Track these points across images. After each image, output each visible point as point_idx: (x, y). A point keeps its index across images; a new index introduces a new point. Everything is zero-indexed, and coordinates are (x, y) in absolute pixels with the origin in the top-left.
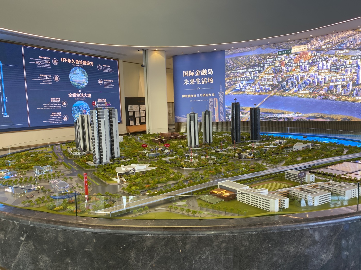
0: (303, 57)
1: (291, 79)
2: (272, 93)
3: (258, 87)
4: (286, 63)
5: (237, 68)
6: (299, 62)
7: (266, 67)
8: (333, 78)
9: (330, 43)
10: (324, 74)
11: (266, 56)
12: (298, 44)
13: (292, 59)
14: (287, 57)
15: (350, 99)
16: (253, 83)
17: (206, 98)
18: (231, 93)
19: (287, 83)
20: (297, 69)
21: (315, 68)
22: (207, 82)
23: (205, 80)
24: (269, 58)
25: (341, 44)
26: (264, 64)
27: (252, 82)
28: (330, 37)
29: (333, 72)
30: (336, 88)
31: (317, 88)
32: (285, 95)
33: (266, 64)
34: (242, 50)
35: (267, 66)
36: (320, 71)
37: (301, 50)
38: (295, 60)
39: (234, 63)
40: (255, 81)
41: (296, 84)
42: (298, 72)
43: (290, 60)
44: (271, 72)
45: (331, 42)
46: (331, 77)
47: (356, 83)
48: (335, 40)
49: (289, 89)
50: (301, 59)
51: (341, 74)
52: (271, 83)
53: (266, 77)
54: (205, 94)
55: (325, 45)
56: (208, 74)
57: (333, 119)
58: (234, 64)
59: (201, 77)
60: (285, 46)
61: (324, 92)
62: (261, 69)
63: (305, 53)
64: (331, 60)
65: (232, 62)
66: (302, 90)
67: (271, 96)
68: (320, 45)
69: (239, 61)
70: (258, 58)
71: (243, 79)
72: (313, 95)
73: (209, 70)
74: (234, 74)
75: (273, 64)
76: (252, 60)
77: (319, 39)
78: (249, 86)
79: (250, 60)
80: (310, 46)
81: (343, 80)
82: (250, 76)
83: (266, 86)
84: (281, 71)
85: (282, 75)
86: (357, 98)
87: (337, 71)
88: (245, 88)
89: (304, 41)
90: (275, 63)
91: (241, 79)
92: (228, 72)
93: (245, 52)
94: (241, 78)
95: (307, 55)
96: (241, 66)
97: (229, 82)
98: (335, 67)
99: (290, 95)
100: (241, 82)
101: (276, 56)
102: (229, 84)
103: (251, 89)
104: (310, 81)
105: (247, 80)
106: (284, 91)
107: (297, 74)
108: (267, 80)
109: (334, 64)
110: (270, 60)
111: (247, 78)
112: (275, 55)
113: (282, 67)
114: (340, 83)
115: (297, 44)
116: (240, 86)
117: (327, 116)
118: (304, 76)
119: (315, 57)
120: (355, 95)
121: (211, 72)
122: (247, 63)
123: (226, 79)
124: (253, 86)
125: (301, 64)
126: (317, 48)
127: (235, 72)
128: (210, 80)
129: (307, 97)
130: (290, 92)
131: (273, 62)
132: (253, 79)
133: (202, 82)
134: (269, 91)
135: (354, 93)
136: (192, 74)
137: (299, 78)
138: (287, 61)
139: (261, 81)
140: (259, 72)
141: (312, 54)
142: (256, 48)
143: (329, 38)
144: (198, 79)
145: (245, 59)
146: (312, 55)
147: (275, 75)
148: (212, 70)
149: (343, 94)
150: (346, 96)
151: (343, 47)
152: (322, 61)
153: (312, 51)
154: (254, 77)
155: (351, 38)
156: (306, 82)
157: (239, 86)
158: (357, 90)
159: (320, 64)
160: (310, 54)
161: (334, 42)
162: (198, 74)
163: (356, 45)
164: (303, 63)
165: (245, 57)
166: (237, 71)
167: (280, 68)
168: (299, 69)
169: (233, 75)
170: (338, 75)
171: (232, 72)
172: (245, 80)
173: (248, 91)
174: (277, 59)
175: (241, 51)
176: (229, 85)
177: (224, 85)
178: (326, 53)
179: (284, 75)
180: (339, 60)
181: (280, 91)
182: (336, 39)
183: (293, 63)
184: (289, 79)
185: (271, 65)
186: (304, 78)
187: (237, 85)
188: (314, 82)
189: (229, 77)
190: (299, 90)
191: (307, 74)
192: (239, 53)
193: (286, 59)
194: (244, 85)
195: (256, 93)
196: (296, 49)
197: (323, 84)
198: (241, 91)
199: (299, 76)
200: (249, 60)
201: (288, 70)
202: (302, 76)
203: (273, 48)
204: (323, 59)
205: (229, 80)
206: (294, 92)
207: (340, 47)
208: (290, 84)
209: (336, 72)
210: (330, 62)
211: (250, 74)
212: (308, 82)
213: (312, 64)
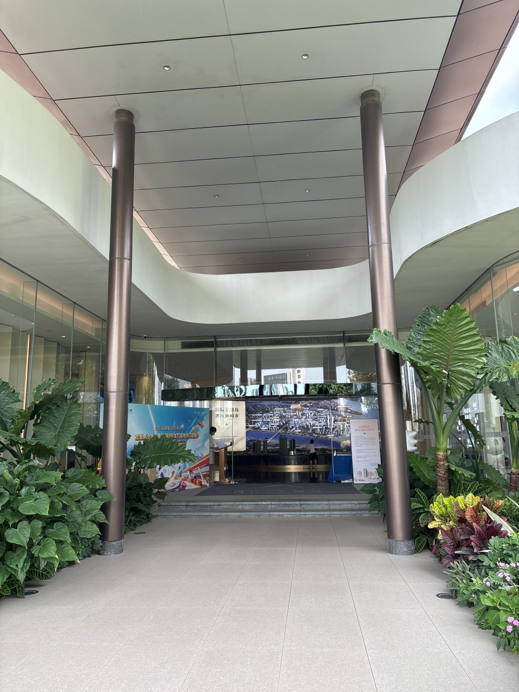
1: (291, 422)
3: (270, 427)
8: (315, 424)
10: (309, 421)
15: (324, 436)
19: (289, 425)
21: (305, 417)
26: (274, 411)
29: (314, 420)
30: (317, 430)
31: (306, 429)
35: (276, 413)
40: (268, 422)
44: (279, 417)
47: (326, 427)
51: (319, 422)
52: (279, 424)
61: (310, 432)
64: (313, 413)
71: (260, 420)
72: (304, 433)
75: (279, 412)
78: (264, 426)
85: (285, 419)
86: (328, 436)
88: (261, 427)
99: (291, 433)
105: (263, 421)
108: (276, 422)
109: (315, 415)
114: (319, 427)
124: (267, 425)
129: (301, 434)
134: (277, 429)
135: (326, 433)
137: (296, 422)
139: (272, 423)
140: (271, 416)
147: (281, 419)
154: (267, 419)
173: (264, 429)
178: (310, 409)
180: (317, 413)
181: (285, 430)
188: (304, 425)
190: (296, 430)
191: (300, 420)
195: (269, 430)
213: (303, 414)
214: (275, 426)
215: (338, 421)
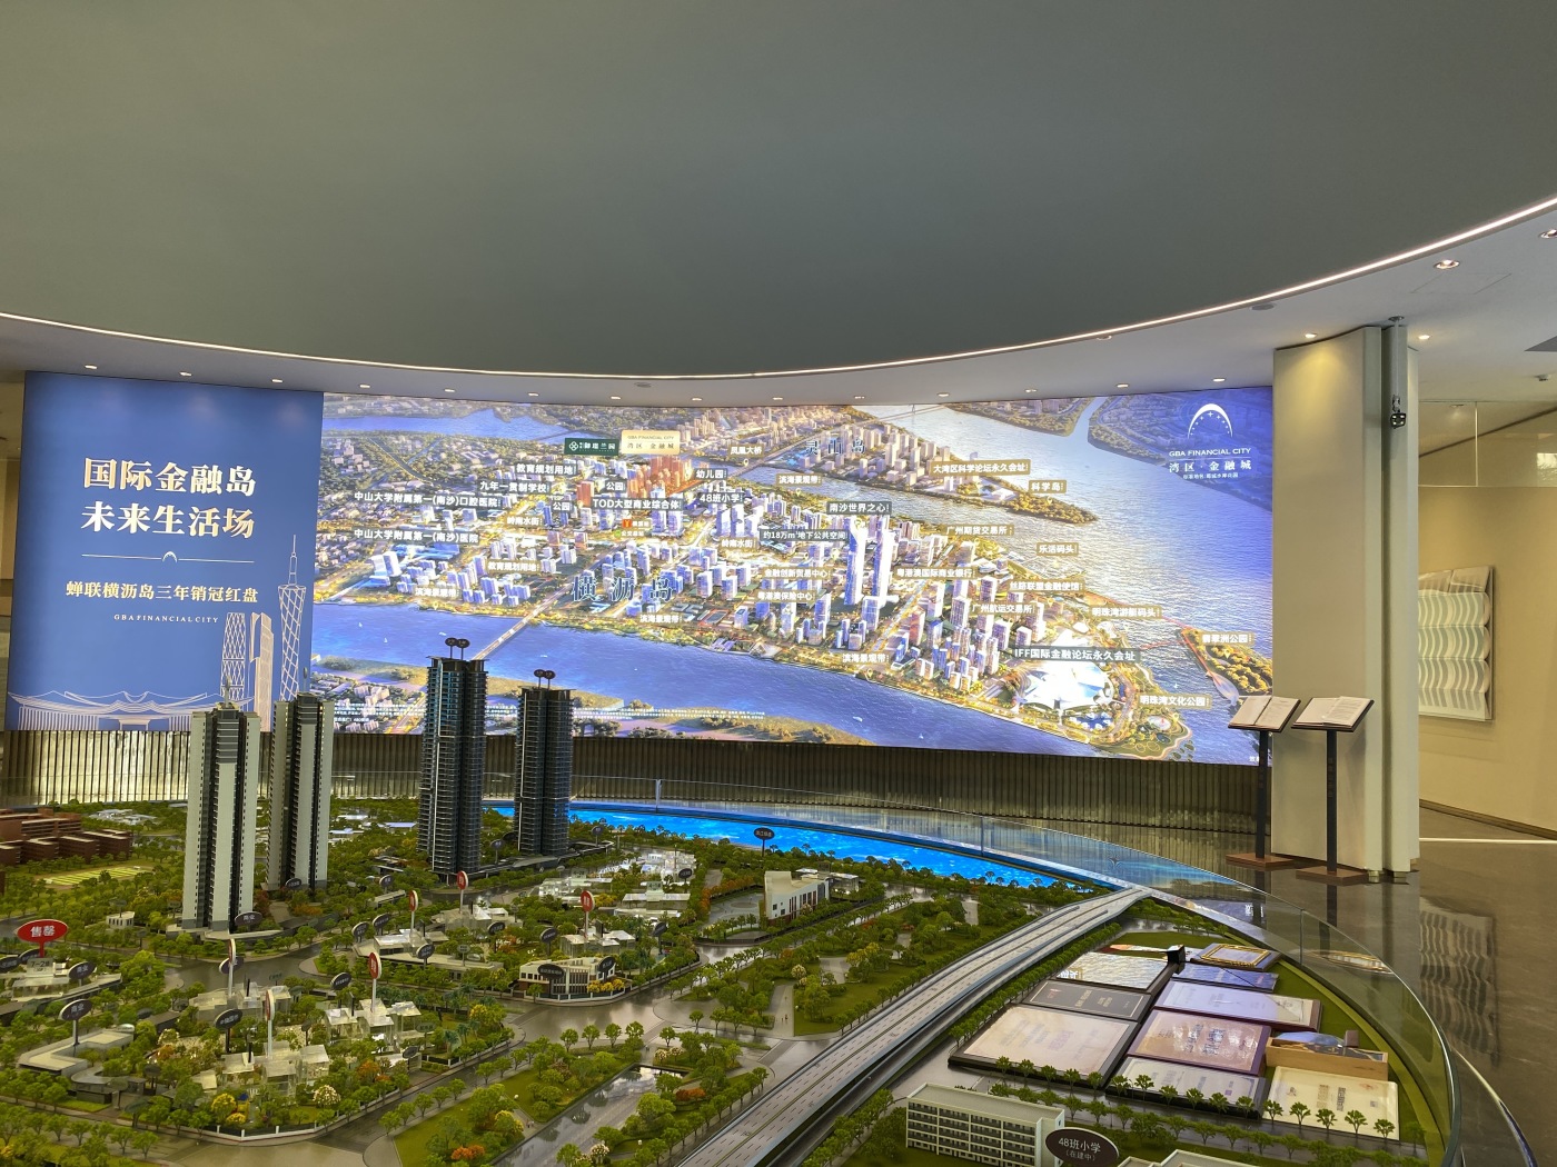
0: (665, 479)
1: (614, 560)
2: (535, 613)
3: (475, 580)
4: (596, 492)
5: (377, 483)
6: (649, 494)
7: (513, 498)
8: (768, 573)
9: (761, 442)
10: (736, 556)
11: (516, 448)
12: (647, 422)
13: (619, 479)
14: (600, 466)
15: (826, 659)
16: (451, 561)
17: (207, 607)
18: (345, 596)
19: (599, 576)
20: (641, 523)
21: (706, 528)
22: (220, 529)
23: (209, 519)
24: (525, 462)
25: (797, 450)
26: (506, 481)
27: (449, 557)
28: (761, 419)
29: (768, 551)
30: (778, 614)
31: (712, 609)
32: (587, 626)
33: (513, 486)
34: (405, 405)
35: (519, 493)
36: (725, 543)
37: (657, 451)
38: (634, 485)
39: (367, 457)
40: (462, 550)
41: (636, 582)
42: (641, 534)
43: (611, 480)
44: (535, 521)
45: (763, 439)
46: (762, 571)
47: (843, 600)
48: (776, 431)
49: (605, 600)
50: (655, 486)
51: (795, 561)
52: (533, 568)
53: (510, 538)
54: (202, 589)
55: (741, 444)
56: (229, 489)
57: (766, 732)
58: (366, 463)
59: (186, 501)
60: (597, 421)
61: (736, 626)
62: (492, 502)
63: (670, 463)
64: (762, 503)
65: (358, 450)
66: (659, 607)
67: (531, 625)
68: (724, 442)
69: (389, 450)
70: (481, 451)
71: (408, 536)
72: (697, 634)
73: (233, 471)
74: (364, 511)
75: (542, 488)
76: (450, 455)
77: (721, 418)
78: (431, 573)
79: (444, 456)
80: (688, 438)
81: (802, 583)
82: (439, 527)
83: (511, 577)
84: (576, 524)
85: (579, 539)
86: (847, 657)
87: (780, 547)
88: (414, 580)
89: (667, 414)
90: (550, 484)
91: (398, 535)
92: (334, 497)
93: (422, 415)
94: (398, 529)
95: (677, 473)
96: (399, 475)
97: (338, 542)
98: (776, 531)
99: (608, 625)
100: (394, 549)
101: (555, 457)
102: (337, 553)
103: (443, 587)
104: (689, 579)
105: (424, 542)
106: (586, 608)
107: (640, 542)
108: (513, 553)
109: (772, 520)
110: (530, 468)
111: (424, 532)
112: (554, 452)
113: (581, 504)
114: (793, 596)
115: (640, 423)
116: (389, 567)
117: (747, 720)
118: (667, 555)
119: (705, 485)
120: (839, 645)
121: (244, 482)
122: (428, 466)
123: (321, 525)
124: (453, 572)
125: (656, 505)
126: (715, 453)
127: (369, 498)
128: (234, 523)
129: (675, 640)
130: (608, 615)
131: (544, 482)
132: (453, 543)
133: (193, 527)
134: (522, 601)
135: (835, 639)
136: (141, 480)
137: (648, 561)
138: (601, 486)
139: (490, 554)
140: (483, 513)
141: (695, 471)
142: (469, 407)
143: (758, 421)
144: (170, 508)
145: (418, 445)
146: (695, 474)
147: (551, 538)
148: (249, 472)
149: (801, 639)
150: (811, 646)
151: (803, 461)
152: (730, 504)
153: (697, 459)
154: (455, 532)
155: (828, 433)
156: (672, 579)
157: (380, 566)
158: (848, 627)
159: (723, 515)
160: (688, 470)
161: (773, 438)
162: (170, 485)
163: (842, 463)
164: (662, 500)
165: (422, 441)
166: (379, 496)
167: (573, 510)
168: (646, 524)
169: (356, 513)
170: (787, 564)
171: (352, 499)
172: (416, 543)
173: (428, 592)
174: (559, 469)
175: (401, 408)
176: (338, 558)
177: (309, 554)
178: (744, 476)
179: (588, 540)
180: (789, 508)
181: (569, 606)
182: (779, 429)
183: (626, 495)
184: (607, 561)
185: (536, 493)
186: (665, 561)
187: (373, 558)
188: (701, 581)
189: (336, 517)
190: (645, 610)
191: (675, 545)
192: (389, 415)
193: (599, 475)
194: (411, 564)
195: (466, 605)
196: (636, 442)
197: (734, 594)
198: (395, 591)
199: (648, 553)
200: (436, 454)
201: (604, 522)
202: (658, 554)
203: (545, 423)
204: (735, 498)
205: (338, 531)
206: (625, 615)
207: (792, 462)
208: (612, 581)
209: (778, 552)
210: (760, 511)
211: (441, 518)
212: (680, 579)
213: (694, 511)
214: (508, 581)
215: (921, 565)
